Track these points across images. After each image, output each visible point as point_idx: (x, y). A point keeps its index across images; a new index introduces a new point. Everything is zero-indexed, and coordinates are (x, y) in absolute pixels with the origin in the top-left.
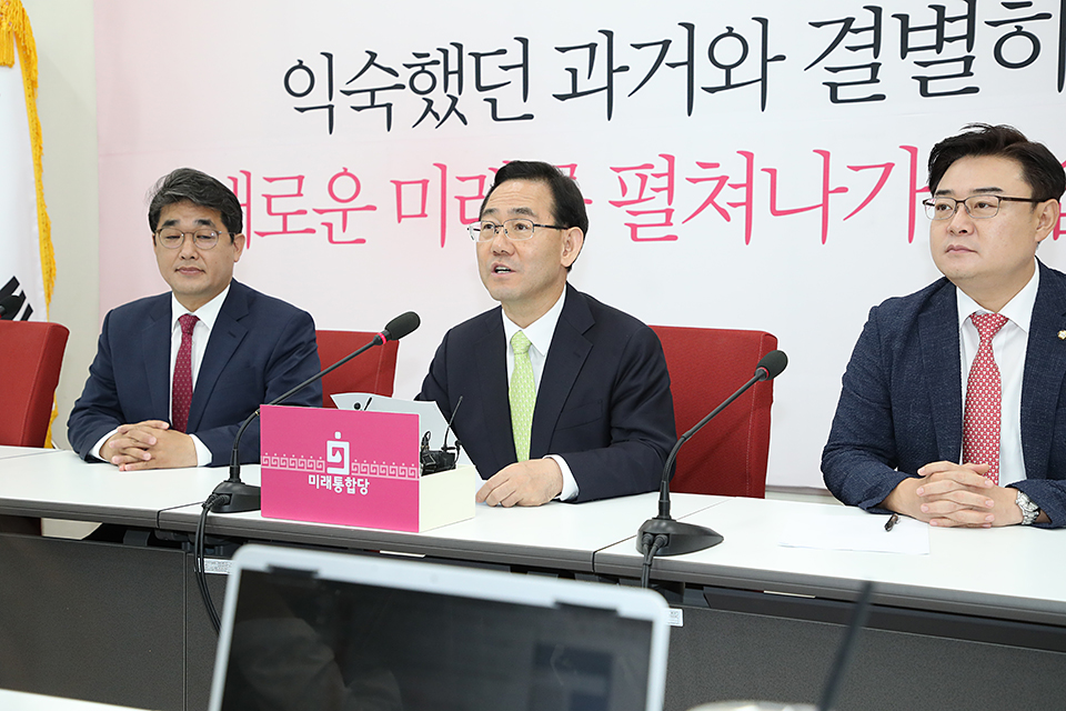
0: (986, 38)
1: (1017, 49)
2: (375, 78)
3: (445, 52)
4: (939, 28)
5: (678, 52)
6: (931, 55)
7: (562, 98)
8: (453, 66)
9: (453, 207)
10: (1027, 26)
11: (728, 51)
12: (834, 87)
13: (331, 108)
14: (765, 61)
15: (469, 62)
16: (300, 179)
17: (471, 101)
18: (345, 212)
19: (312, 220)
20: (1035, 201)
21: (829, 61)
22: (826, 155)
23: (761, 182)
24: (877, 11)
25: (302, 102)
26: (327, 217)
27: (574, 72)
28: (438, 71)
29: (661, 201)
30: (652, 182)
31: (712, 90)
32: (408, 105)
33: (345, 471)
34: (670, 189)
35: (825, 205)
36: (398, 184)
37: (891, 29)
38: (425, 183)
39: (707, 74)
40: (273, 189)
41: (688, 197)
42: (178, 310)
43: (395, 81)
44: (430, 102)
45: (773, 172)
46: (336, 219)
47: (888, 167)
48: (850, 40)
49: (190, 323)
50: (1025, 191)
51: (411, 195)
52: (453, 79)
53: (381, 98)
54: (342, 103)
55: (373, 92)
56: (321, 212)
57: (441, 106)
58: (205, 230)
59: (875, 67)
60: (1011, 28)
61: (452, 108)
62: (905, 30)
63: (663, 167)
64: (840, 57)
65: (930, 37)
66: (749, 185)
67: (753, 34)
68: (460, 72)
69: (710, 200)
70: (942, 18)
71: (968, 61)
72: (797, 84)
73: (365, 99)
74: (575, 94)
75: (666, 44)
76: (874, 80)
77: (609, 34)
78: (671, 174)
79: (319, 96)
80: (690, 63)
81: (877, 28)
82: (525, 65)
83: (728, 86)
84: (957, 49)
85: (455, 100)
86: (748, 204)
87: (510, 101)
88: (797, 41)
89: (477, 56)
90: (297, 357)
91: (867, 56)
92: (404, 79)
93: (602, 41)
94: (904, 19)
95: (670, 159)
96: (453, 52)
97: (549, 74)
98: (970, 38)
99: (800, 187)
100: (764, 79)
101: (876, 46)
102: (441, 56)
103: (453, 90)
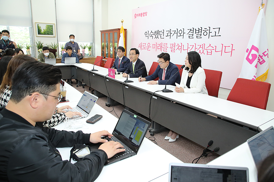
0: (203, 32)
1: (205, 34)
2: (152, 34)
4: (199, 31)
5: (176, 32)
6: (198, 34)
9: (157, 47)
10: (206, 31)
11: (180, 32)
12: (189, 36)
14: (184, 33)
15: (159, 32)
16: (146, 44)
17: (159, 36)
19: (146, 48)
21: (189, 34)
22: (188, 44)
23: (182, 46)
24: (193, 28)
25: (146, 36)
26: (147, 48)
27: (167, 34)
28: (157, 33)
29: (174, 48)
30: (173, 46)
31: (179, 36)
32: (154, 36)
34: (175, 47)
35: (188, 49)
36: (153, 45)
37: (195, 30)
38: (155, 45)
39: (179, 35)
40: (144, 44)
41: (176, 47)
42: (119, 58)
46: (148, 48)
47: (193, 46)
48: (191, 31)
53: (152, 36)
54: (149, 36)
57: (157, 37)
58: (120, 51)
59: (193, 34)
60: (205, 31)
62: (196, 31)
63: (174, 44)
64: (190, 33)
65: (198, 32)
67: (183, 30)
69: (178, 48)
70: (199, 29)
71: (201, 34)
72: (186, 36)
73: (151, 36)
74: (167, 36)
77: (171, 30)
78: (175, 45)
80: (177, 33)
81: (193, 30)
82: (164, 33)
83: (180, 36)
84: (200, 33)
86: (181, 49)
87: (162, 36)
88: (187, 31)
91: (192, 33)
92: (154, 34)
94: (196, 29)
97: (165, 34)
98: (201, 32)
100: (183, 35)
101: (193, 32)
102: (157, 31)
103: (158, 35)
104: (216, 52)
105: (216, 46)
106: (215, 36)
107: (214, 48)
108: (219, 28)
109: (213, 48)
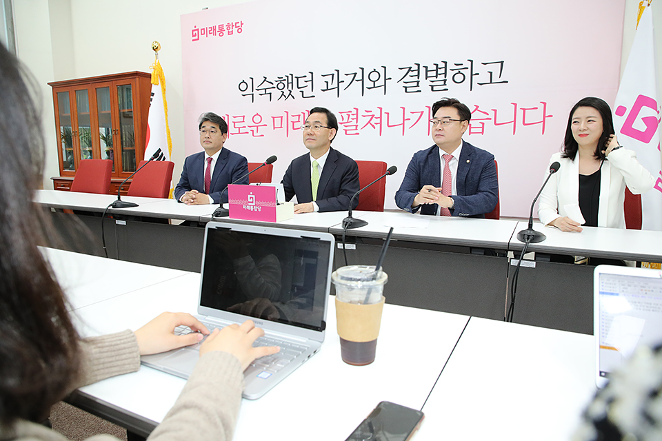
0: (450, 74)
1: (459, 78)
2: (266, 85)
3: (288, 77)
4: (437, 71)
5: (359, 77)
6: (434, 79)
7: (323, 90)
8: (290, 81)
9: (290, 125)
10: (461, 71)
11: (374, 76)
12: (406, 88)
13: (253, 94)
14: (385, 80)
15: (295, 80)
16: (244, 116)
17: (296, 92)
18: (257, 127)
19: (248, 129)
20: (461, 121)
21: (404, 80)
22: (404, 108)
23: (384, 117)
25: (244, 93)
26: (252, 128)
27: (327, 82)
28: (285, 83)
29: (354, 122)
30: (351, 117)
31: (369, 88)
32: (276, 93)
33: (254, 204)
34: (357, 119)
35: (403, 124)
36: (274, 118)
37: (423, 71)
38: (282, 117)
39: (368, 84)
40: (235, 120)
41: (362, 121)
42: (207, 156)
43: (272, 86)
44: (283, 92)
45: (388, 114)
46: (255, 129)
47: (422, 112)
48: (411, 73)
49: (210, 160)
50: (458, 118)
51: (278, 121)
52: (290, 85)
53: (268, 91)
54: (256, 93)
55: (265, 89)
56: (250, 127)
57: (287, 93)
58: (213, 130)
59: (418, 82)
60: (457, 71)
61: (290, 94)
62: (427, 71)
63: (354, 112)
64: (408, 79)
65: (434, 73)
66: (381, 118)
67: (382, 71)
68: (292, 83)
69: (369, 122)
70: (437, 68)
71: (445, 81)
72: (395, 87)
73: (263, 92)
74: (327, 89)
75: (355, 74)
76: (418, 86)
77: (338, 71)
78: (357, 114)
79: (249, 91)
80: (363, 80)
81: (418, 70)
82: (312, 81)
83: (374, 87)
84: (441, 77)
85: (291, 92)
86: (381, 123)
87: (307, 92)
88: (395, 74)
89: (297, 78)
90: (241, 171)
91: (415, 79)
92: (275, 85)
93: (336, 73)
94: (426, 68)
95: (357, 110)
96: (290, 77)
97: (320, 83)
98: (445, 74)
99: (396, 118)
100: (385, 85)
101: (418, 76)
102: (286, 78)
103: (290, 88)
104: (496, 124)
105: (495, 111)
106: (491, 83)
107: (492, 115)
108: (502, 62)
109: (487, 117)
